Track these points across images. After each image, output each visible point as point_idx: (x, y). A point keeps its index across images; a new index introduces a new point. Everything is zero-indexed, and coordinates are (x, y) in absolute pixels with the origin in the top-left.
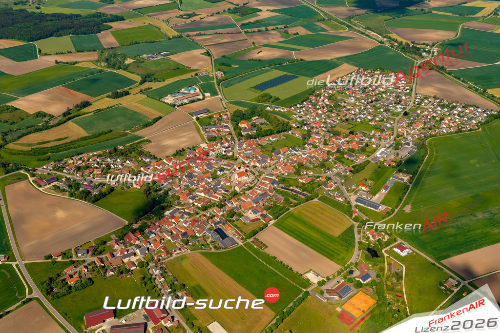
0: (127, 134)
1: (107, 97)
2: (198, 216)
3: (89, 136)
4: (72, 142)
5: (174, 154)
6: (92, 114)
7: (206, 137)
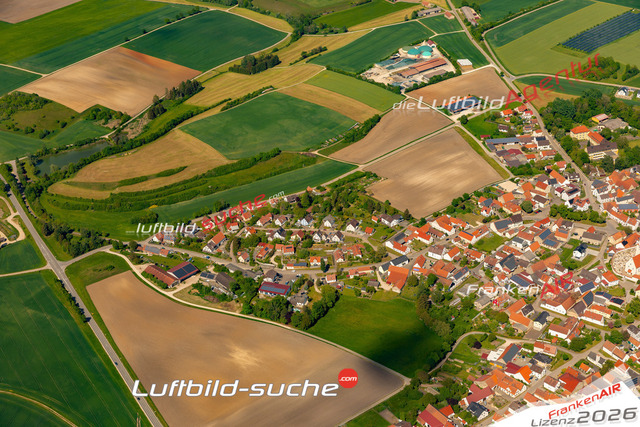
0: (315, 159)
1: (231, 70)
2: (570, 365)
3: (233, 165)
4: (196, 178)
5: (448, 208)
6: (217, 111)
7: (504, 165)
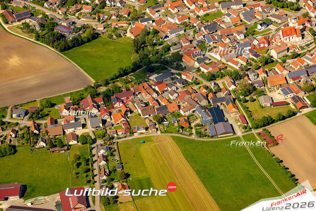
2: (196, 87)
